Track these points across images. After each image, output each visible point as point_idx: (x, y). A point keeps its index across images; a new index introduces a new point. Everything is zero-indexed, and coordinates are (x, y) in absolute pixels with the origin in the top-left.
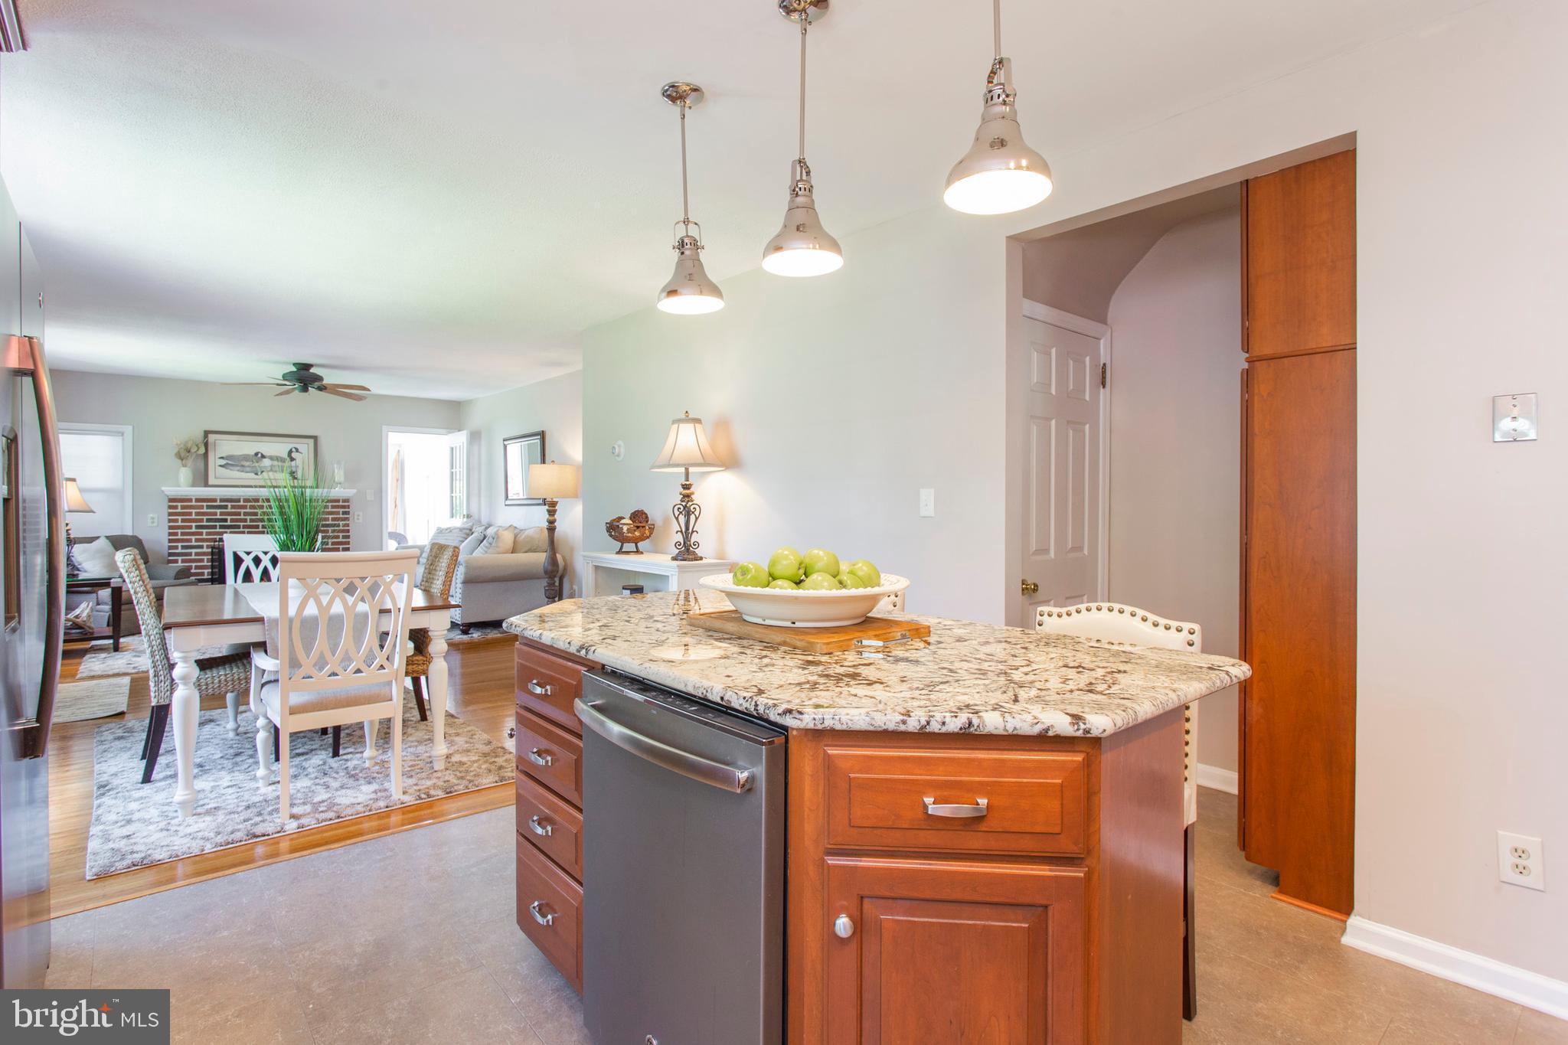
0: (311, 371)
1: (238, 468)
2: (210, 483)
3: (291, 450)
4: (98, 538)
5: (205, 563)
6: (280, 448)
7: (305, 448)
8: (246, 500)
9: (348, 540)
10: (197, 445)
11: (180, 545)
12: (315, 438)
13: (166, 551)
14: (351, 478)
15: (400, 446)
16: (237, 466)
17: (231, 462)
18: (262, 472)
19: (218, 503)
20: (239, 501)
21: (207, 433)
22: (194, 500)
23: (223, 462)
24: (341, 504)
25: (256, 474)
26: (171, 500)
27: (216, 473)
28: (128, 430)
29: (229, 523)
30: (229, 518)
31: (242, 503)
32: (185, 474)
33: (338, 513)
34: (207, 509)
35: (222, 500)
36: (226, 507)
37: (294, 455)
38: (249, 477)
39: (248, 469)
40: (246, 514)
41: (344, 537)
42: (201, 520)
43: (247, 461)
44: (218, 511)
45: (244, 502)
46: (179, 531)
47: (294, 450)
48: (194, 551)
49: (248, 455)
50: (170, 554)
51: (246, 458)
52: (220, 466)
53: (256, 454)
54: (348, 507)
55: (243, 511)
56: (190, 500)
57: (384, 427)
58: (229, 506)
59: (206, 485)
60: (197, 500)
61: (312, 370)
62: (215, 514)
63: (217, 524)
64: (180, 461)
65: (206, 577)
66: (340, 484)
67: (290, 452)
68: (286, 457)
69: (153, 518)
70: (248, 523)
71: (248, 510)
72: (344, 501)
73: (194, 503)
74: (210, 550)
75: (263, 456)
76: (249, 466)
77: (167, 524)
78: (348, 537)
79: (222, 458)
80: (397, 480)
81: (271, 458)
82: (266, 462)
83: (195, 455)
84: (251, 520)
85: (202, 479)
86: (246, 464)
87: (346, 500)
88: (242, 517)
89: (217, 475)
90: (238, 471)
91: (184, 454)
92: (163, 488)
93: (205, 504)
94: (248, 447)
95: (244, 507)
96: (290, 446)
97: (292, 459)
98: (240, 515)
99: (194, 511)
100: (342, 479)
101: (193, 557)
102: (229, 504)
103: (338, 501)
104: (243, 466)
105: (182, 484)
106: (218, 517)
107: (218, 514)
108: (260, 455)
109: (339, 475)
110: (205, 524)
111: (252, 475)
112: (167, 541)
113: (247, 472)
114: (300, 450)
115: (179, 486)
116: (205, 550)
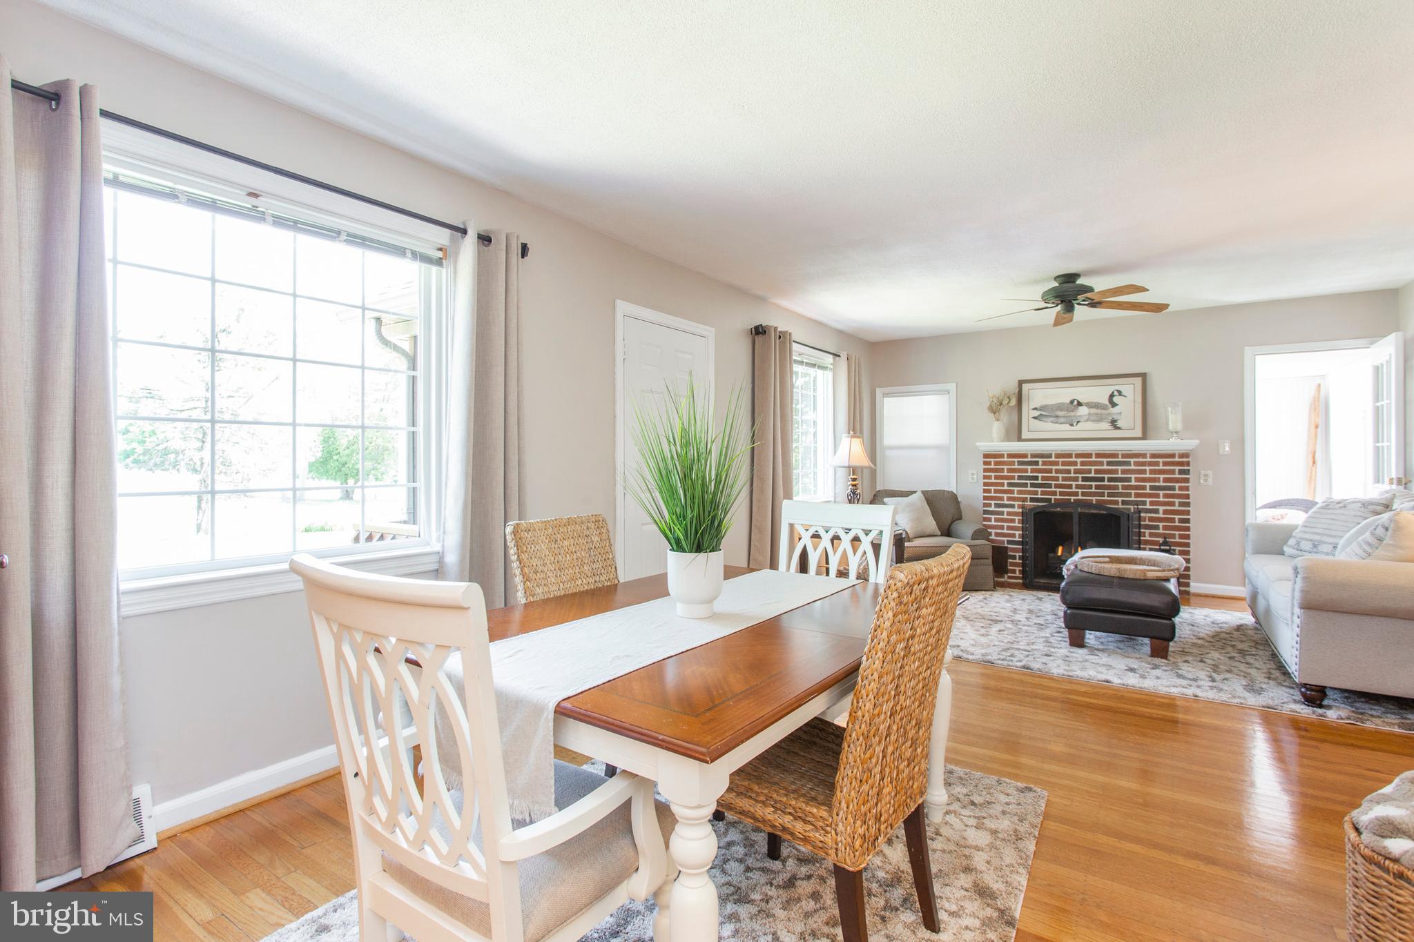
0: (1077, 283)
1: (1052, 419)
2: (1024, 437)
3: (1113, 392)
4: (915, 492)
5: (1017, 524)
6: (1099, 393)
7: (1131, 390)
8: (1058, 456)
9: (1187, 509)
10: (1009, 398)
11: (993, 502)
12: (1143, 376)
13: (982, 509)
14: (1192, 424)
15: (1323, 376)
16: (1051, 416)
17: (1045, 413)
18: (1078, 422)
19: (1029, 459)
20: (1050, 456)
21: (1021, 383)
22: (1006, 456)
23: (1037, 413)
24: (1177, 459)
25: (1072, 425)
26: (986, 456)
27: (1031, 427)
28: (952, 387)
29: (1040, 481)
30: (1040, 475)
31: (1053, 459)
32: (997, 428)
33: (1173, 472)
34: (1018, 465)
35: (1033, 456)
36: (1037, 463)
37: (1115, 399)
38: (1063, 429)
39: (1062, 420)
40: (1057, 471)
41: (1181, 504)
42: (1013, 478)
43: (1061, 410)
44: (1029, 467)
45: (1056, 457)
46: (993, 488)
47: (1116, 393)
48: (1005, 510)
49: (1063, 404)
50: (985, 512)
51: (1060, 407)
52: (1034, 418)
53: (1072, 402)
54: (1188, 464)
55: (1054, 468)
56: (1002, 456)
57: (1248, 351)
58: (1040, 463)
59: (1020, 439)
60: (1010, 456)
61: (1079, 281)
62: (1026, 471)
63: (1029, 482)
64: (993, 414)
65: (1017, 539)
66: (1177, 432)
67: (1112, 396)
68: (1107, 403)
69: (973, 474)
70: (1060, 482)
71: (1060, 467)
72: (1182, 456)
73: (1006, 459)
74: (1020, 510)
75: (1080, 404)
76: (1064, 417)
77: (982, 481)
78: (1188, 504)
79: (1035, 409)
80: (1317, 427)
81: (1089, 405)
82: (1083, 411)
83: (1007, 406)
84: (1064, 479)
85: (1016, 433)
86: (1061, 413)
87: (1186, 455)
88: (1054, 475)
89: (1031, 429)
90: (1052, 422)
91: (995, 409)
92: (977, 444)
93: (1016, 460)
94: (1061, 394)
95: (1056, 463)
96: (1110, 390)
97: (1114, 405)
98: (1051, 473)
99: (1006, 467)
100: (1179, 427)
101: (1005, 516)
102: (1040, 460)
103: (1173, 456)
104: (1057, 416)
105: (994, 439)
106: (1029, 474)
107: (1029, 471)
108: (1076, 403)
109: (1174, 420)
110: (1016, 481)
111: (1067, 427)
112: (982, 498)
113: (1061, 424)
114: (1123, 394)
115: (993, 442)
116: (1016, 510)
